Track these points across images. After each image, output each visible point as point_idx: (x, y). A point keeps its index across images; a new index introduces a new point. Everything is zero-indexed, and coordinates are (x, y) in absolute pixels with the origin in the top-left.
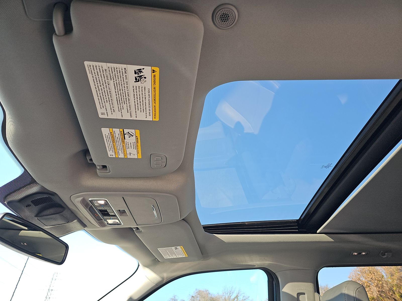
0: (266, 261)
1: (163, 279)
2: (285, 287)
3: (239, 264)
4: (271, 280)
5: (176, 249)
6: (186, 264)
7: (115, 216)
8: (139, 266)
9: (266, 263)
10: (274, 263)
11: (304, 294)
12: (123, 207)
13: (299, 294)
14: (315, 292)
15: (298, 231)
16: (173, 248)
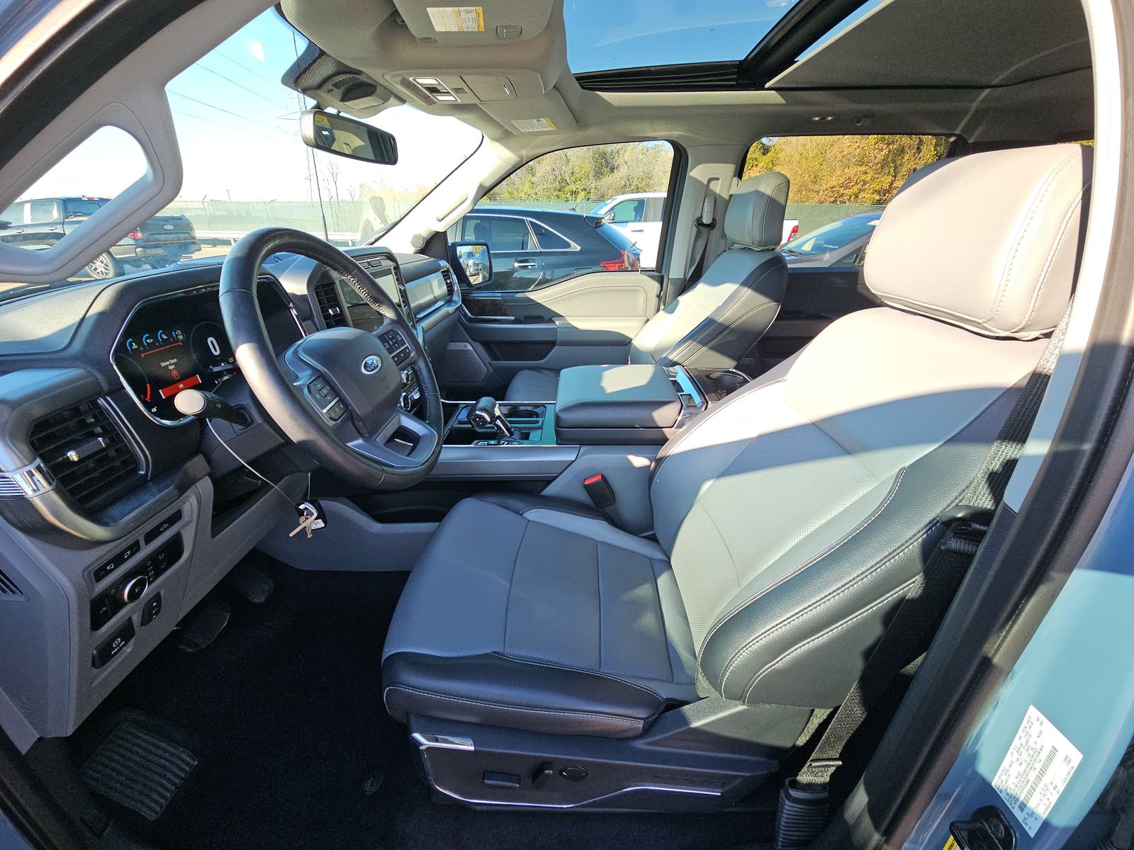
0: (675, 131)
1: (522, 158)
2: (695, 169)
3: (634, 135)
4: (678, 157)
5: (539, 121)
6: (555, 136)
7: (448, 93)
8: (483, 137)
9: (676, 133)
10: (686, 134)
11: (718, 179)
12: (461, 85)
13: (710, 180)
14: (735, 176)
15: (734, 83)
16: (535, 121)
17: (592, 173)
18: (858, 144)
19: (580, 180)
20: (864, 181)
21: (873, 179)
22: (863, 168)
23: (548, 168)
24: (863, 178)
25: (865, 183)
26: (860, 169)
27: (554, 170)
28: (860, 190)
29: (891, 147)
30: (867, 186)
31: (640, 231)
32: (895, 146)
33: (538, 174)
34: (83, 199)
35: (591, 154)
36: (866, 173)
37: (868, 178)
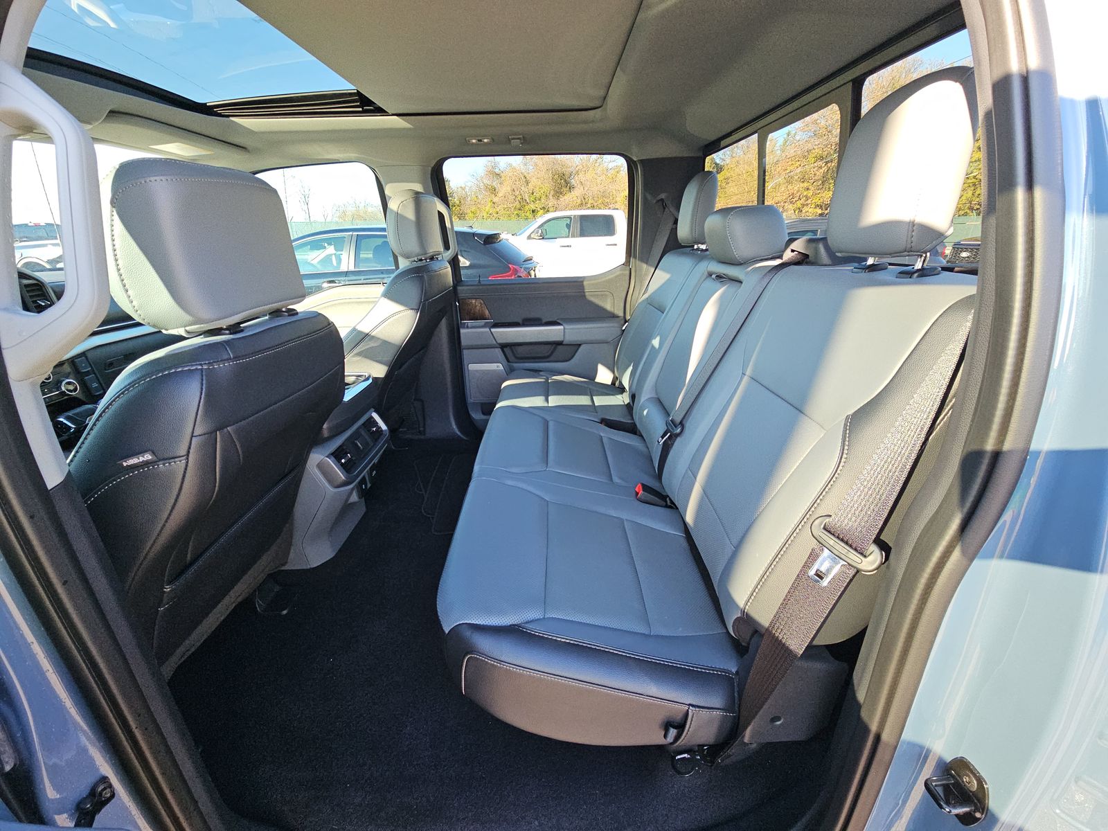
17: (552, 193)
18: (799, 163)
19: (540, 200)
20: (806, 196)
21: (815, 194)
22: (806, 185)
23: (509, 189)
24: (805, 194)
25: (807, 198)
26: (802, 185)
27: (514, 190)
28: (803, 205)
29: (829, 165)
30: (809, 201)
31: (568, 246)
32: (833, 164)
33: (500, 194)
34: (30, 224)
35: (551, 175)
36: (808, 189)
37: (810, 193)
